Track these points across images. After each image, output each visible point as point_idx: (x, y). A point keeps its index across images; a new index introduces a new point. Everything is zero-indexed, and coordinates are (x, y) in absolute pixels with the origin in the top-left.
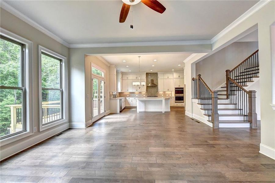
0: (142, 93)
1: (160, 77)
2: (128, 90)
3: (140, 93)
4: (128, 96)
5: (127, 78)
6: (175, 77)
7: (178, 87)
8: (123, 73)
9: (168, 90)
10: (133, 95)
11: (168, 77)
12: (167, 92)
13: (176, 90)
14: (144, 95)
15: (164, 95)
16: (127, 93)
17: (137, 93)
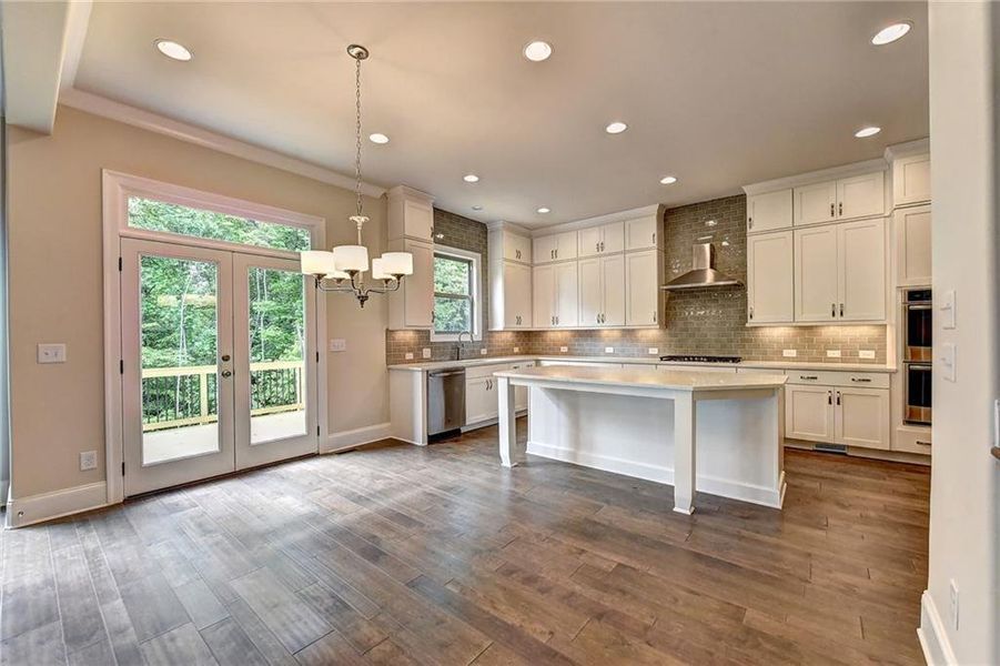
1: (760, 216)
2: (555, 320)
3: (629, 333)
4: (564, 349)
5: (554, 253)
6: (907, 200)
9: (838, 311)
10: (586, 345)
11: (837, 210)
12: (832, 332)
13: (911, 316)
14: (654, 351)
15: (799, 353)
16: (559, 335)
17: (611, 334)
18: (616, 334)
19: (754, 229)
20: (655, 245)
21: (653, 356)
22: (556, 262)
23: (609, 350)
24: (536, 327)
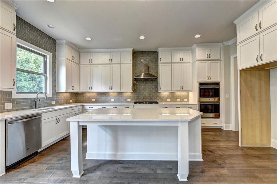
0: (124, 94)
1: (163, 57)
2: (91, 88)
3: (120, 94)
4: (94, 100)
5: (90, 61)
6: (199, 59)
7: (206, 80)
8: (80, 51)
9: (182, 88)
10: (103, 98)
11: (182, 59)
12: (178, 94)
13: (200, 89)
14: (129, 100)
15: (171, 100)
16: (92, 94)
17: (114, 94)
18: (116, 94)
19: (161, 62)
20: (132, 62)
21: (129, 102)
22: (91, 64)
23: (113, 100)
24: (81, 91)
